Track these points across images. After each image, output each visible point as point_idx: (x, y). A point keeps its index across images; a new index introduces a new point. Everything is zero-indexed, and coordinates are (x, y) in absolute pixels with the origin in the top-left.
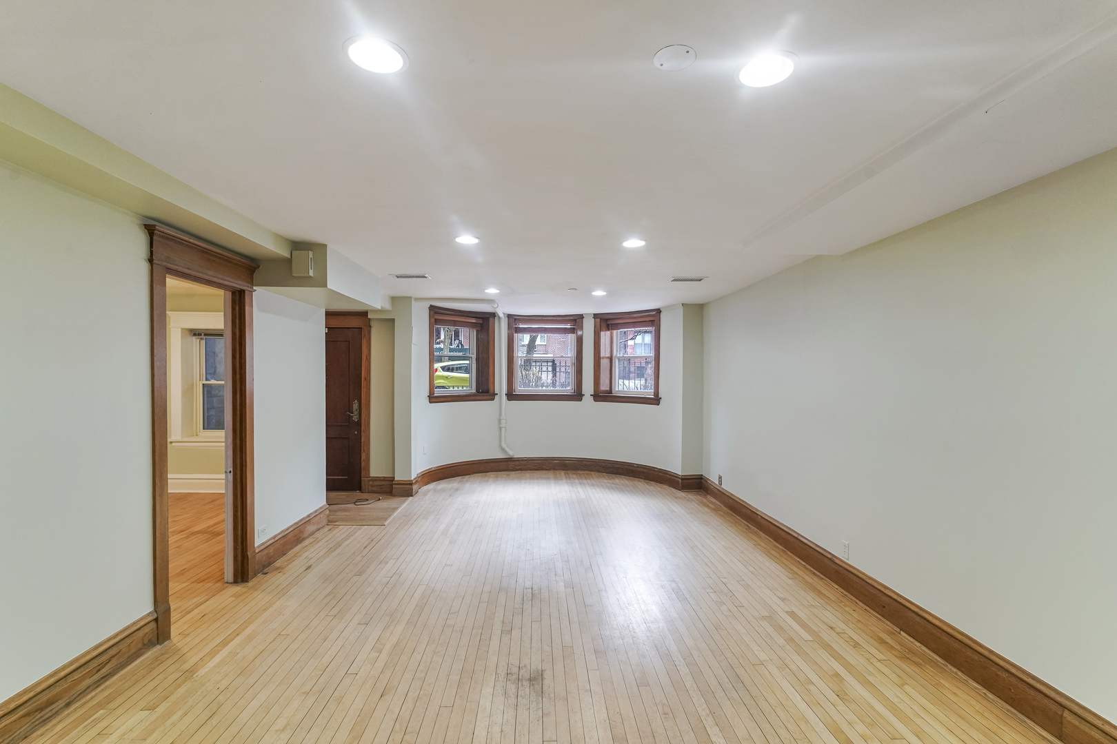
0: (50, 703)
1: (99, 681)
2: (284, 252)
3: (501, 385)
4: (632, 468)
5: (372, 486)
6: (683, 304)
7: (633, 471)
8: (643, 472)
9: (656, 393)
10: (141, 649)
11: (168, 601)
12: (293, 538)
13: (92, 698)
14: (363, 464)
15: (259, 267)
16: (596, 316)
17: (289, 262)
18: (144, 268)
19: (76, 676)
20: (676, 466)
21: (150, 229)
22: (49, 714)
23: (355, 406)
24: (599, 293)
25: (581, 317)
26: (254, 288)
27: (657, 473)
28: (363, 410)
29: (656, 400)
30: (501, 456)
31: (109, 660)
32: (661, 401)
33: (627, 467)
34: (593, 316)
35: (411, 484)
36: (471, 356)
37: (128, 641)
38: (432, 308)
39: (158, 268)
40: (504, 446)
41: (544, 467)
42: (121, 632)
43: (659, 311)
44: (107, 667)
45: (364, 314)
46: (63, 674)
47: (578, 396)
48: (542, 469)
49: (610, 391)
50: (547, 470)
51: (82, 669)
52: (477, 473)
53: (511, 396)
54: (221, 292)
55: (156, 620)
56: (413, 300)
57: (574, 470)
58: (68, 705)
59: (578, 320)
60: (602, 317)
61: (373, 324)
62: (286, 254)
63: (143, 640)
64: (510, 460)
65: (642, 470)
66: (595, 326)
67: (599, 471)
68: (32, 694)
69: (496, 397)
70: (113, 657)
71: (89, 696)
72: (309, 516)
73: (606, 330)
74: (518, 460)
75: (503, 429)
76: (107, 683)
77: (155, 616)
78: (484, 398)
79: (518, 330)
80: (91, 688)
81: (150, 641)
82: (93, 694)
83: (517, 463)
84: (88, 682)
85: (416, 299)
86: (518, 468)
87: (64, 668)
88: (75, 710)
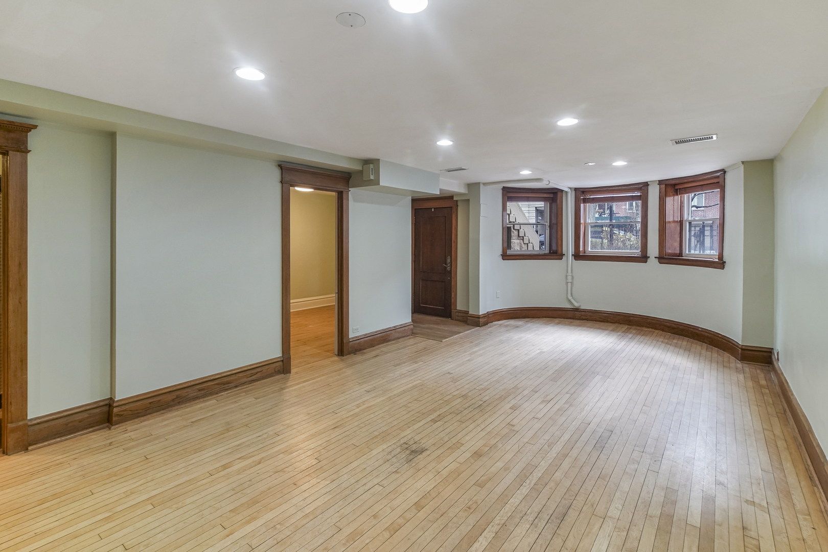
0: (228, 383)
1: (251, 381)
2: (357, 167)
3: (568, 247)
4: (697, 331)
5: (458, 316)
6: (743, 162)
7: (697, 335)
8: (708, 337)
9: (721, 257)
10: (273, 373)
11: (290, 353)
12: (382, 339)
13: (246, 388)
14: (453, 300)
15: (351, 177)
16: (660, 182)
17: (361, 172)
18: (278, 187)
19: (240, 375)
20: (736, 334)
21: (281, 166)
22: (228, 388)
23: (449, 261)
24: (620, 163)
25: (646, 184)
26: (350, 189)
27: (721, 339)
28: (453, 263)
29: (720, 264)
30: (568, 306)
31: (257, 373)
32: (726, 266)
33: (692, 329)
34: (658, 182)
35: (479, 318)
36: (545, 224)
37: (267, 367)
38: (504, 189)
39: (286, 184)
40: (570, 298)
41: (609, 320)
42: (264, 362)
43: (724, 171)
44: (256, 376)
45: (452, 197)
46: (234, 372)
47: (644, 258)
48: (607, 322)
49: (681, 254)
50: (611, 323)
51: (243, 373)
52: (546, 317)
53: (578, 256)
54: (334, 194)
55: (282, 361)
56: (481, 185)
57: (638, 326)
58: (236, 387)
59: (643, 188)
60: (668, 182)
61: (459, 204)
62: (360, 168)
63: (275, 369)
64: (577, 310)
65: (706, 334)
66: (660, 192)
67: (663, 330)
68: (220, 376)
69: (564, 258)
70: (259, 372)
71: (245, 387)
72: (395, 327)
73: (674, 195)
74: (585, 311)
75: (569, 284)
76: (255, 384)
77: (282, 359)
78: (553, 257)
79: (585, 201)
80: (247, 383)
81: (279, 371)
82: (247, 386)
83: (583, 313)
84: (245, 380)
85: (484, 184)
86: (584, 318)
87: (235, 370)
88: (238, 390)
